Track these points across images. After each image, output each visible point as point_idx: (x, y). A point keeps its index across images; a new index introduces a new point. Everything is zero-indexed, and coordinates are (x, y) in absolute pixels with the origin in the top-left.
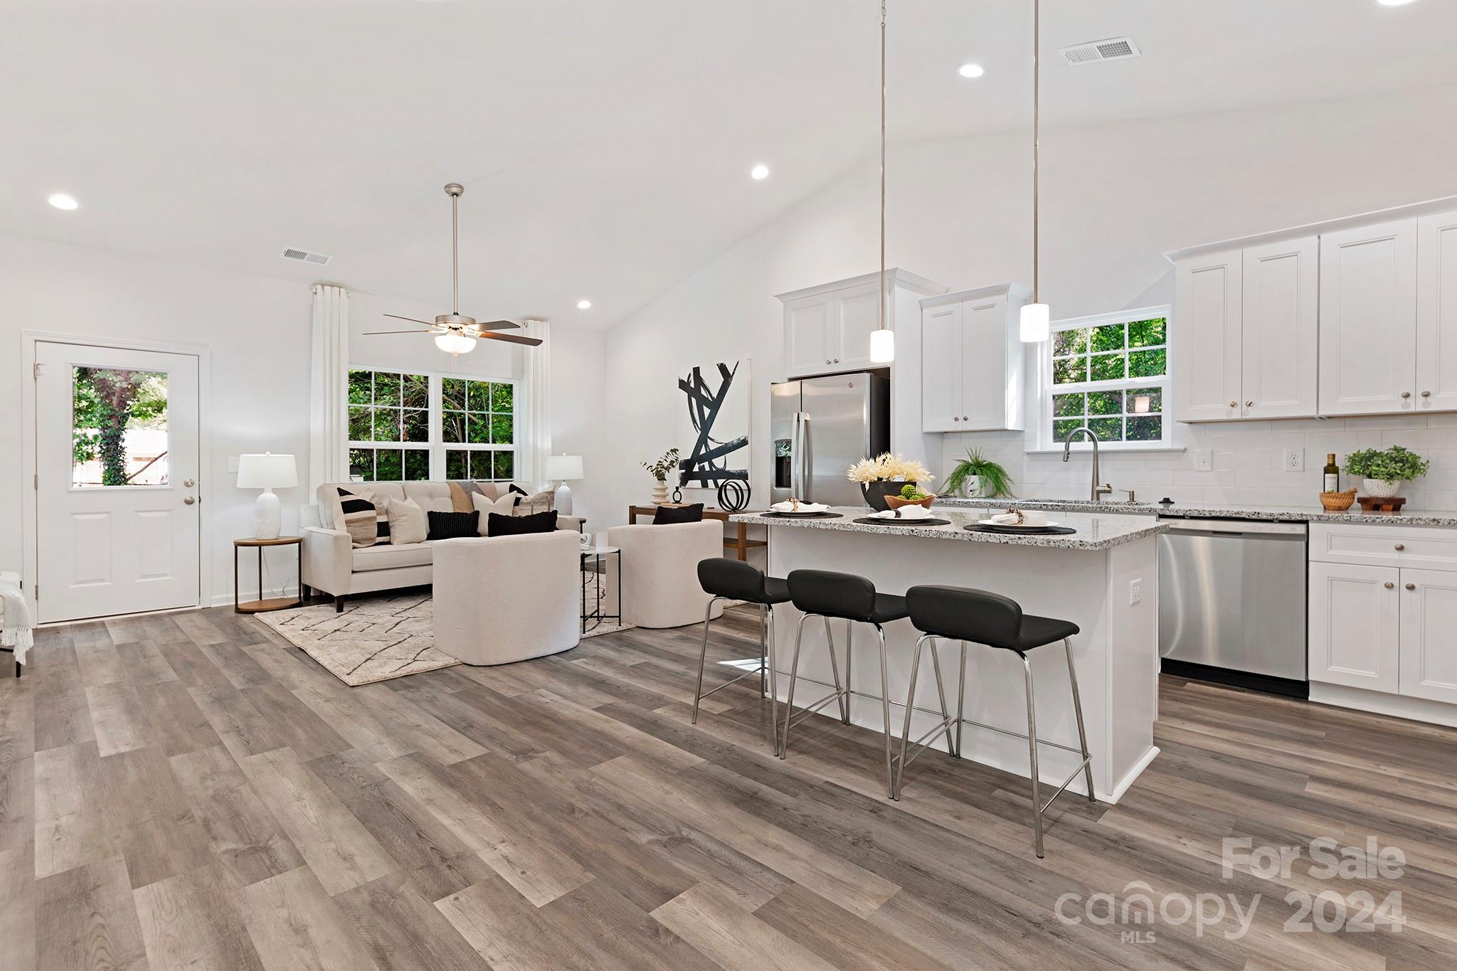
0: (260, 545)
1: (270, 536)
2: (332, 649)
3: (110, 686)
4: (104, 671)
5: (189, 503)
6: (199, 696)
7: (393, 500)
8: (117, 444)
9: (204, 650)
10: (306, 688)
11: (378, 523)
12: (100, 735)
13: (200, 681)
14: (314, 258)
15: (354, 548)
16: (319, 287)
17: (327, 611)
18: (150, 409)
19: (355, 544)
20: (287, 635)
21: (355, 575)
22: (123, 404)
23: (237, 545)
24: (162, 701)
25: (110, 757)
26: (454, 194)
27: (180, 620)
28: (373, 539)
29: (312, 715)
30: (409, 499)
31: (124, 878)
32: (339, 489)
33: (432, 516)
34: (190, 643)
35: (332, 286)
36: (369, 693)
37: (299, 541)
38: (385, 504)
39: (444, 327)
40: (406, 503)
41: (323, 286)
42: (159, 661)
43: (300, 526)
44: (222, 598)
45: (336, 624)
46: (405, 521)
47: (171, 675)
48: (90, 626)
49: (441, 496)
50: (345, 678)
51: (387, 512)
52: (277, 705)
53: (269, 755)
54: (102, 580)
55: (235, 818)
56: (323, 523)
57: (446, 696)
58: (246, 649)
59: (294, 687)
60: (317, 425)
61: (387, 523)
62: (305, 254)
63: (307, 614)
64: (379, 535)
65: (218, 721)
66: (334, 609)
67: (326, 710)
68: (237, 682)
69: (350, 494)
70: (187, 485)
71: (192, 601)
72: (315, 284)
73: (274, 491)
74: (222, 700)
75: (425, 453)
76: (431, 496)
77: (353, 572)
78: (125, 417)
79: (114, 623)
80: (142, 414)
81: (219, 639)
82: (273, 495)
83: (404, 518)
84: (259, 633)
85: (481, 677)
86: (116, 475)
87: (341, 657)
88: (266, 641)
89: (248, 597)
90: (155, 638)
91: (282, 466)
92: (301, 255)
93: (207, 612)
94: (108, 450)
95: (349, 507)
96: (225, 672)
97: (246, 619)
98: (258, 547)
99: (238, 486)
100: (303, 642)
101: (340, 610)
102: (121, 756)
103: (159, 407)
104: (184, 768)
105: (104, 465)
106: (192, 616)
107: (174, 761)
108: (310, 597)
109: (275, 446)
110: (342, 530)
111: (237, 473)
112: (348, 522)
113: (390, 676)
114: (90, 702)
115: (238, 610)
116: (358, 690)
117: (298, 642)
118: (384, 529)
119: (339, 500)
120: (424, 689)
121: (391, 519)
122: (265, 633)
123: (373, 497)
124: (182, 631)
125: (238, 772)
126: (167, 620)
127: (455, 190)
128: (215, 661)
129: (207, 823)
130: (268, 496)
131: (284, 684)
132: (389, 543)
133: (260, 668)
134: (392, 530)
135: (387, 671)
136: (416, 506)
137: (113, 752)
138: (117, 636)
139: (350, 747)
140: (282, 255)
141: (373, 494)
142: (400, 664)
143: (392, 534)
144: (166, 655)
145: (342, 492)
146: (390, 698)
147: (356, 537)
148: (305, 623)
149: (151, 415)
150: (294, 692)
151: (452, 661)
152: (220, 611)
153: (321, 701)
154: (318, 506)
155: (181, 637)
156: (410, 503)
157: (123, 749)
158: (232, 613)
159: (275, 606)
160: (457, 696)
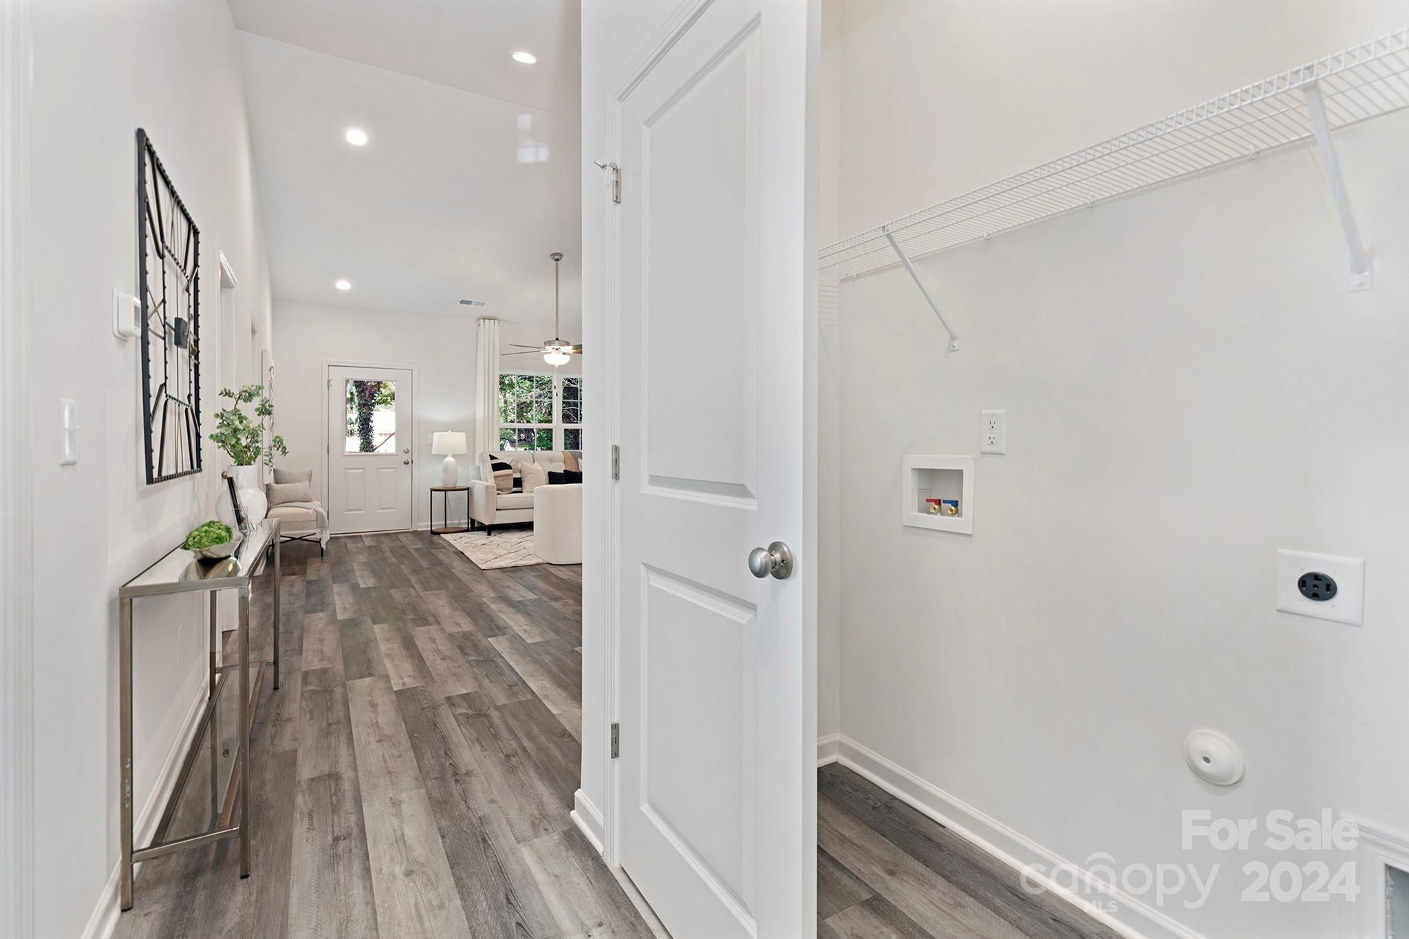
0: (445, 491)
1: (450, 486)
2: (478, 553)
3: (364, 563)
4: (361, 557)
5: (406, 463)
6: (406, 569)
7: (526, 464)
8: (368, 424)
9: (411, 550)
10: (458, 567)
11: (514, 478)
12: (360, 580)
13: (407, 563)
14: (478, 304)
15: (499, 494)
16: (482, 321)
17: (483, 535)
18: (389, 398)
19: (499, 492)
20: (455, 545)
21: (498, 511)
22: (372, 396)
23: (432, 490)
24: (388, 570)
25: (364, 588)
26: (557, 260)
27: (400, 537)
28: (511, 489)
29: (459, 580)
30: (536, 462)
31: (370, 621)
32: (490, 455)
33: (550, 474)
34: (405, 547)
35: (489, 319)
36: (490, 573)
37: (468, 489)
38: (520, 466)
39: (549, 348)
40: (533, 466)
41: (484, 319)
42: (388, 554)
43: (469, 480)
44: (424, 526)
45: (485, 541)
46: (531, 477)
47: (394, 560)
48: (356, 538)
49: (559, 461)
50: (480, 566)
51: (520, 471)
52: (442, 575)
53: (434, 592)
54: (360, 510)
55: (415, 610)
56: (482, 477)
57: (531, 577)
58: (433, 551)
59: (453, 568)
60: (480, 413)
61: (520, 479)
62: (472, 302)
63: (470, 536)
64: (514, 486)
65: (413, 579)
66: (486, 534)
67: (466, 579)
68: (425, 564)
69: (497, 458)
70: (405, 452)
71: (407, 527)
72: (479, 319)
73: (453, 456)
74: (417, 571)
75: (550, 431)
76: (551, 461)
77: (497, 510)
78: (373, 405)
79: (366, 536)
80: (385, 402)
81: (420, 545)
82: (453, 459)
83: (531, 475)
84: (441, 544)
85: (553, 570)
86: (367, 446)
87: (481, 556)
88: (444, 548)
89: (438, 524)
90: (386, 545)
91: (457, 440)
92: (469, 303)
93: (415, 533)
94: (363, 429)
95: (496, 467)
96: (420, 560)
97: (436, 537)
98: (444, 492)
99: (433, 453)
100: (464, 548)
101: (489, 534)
102: (369, 588)
103: (393, 397)
104: (396, 594)
105: (361, 439)
106: (407, 535)
107: (392, 591)
108: (474, 526)
109: (454, 427)
110: (492, 482)
111: (432, 445)
112: (496, 477)
113: (504, 566)
114: (355, 569)
115: (433, 533)
116: (485, 571)
117: (460, 549)
118: (518, 483)
119: (490, 462)
120: (519, 573)
121: (523, 476)
122: (444, 544)
123: (512, 461)
124: (401, 541)
125: (418, 596)
126: (394, 536)
127: (556, 257)
128: (416, 555)
129: (403, 610)
130: (450, 459)
131: (449, 567)
132: (521, 492)
133: (438, 560)
134: (523, 483)
135: (503, 564)
136: (540, 468)
137: (366, 586)
138: (367, 542)
139: (473, 591)
140: (459, 303)
141: (512, 459)
142: (512, 560)
143: (523, 486)
144: (392, 551)
145: (492, 458)
146: (500, 575)
147: (500, 487)
148: (467, 540)
149: (389, 403)
150: (453, 571)
151: (541, 561)
152: (422, 532)
153: (465, 575)
154: (479, 467)
155: (400, 544)
156: (537, 466)
157: (369, 586)
158: (429, 534)
159: (453, 531)
160: (536, 577)
